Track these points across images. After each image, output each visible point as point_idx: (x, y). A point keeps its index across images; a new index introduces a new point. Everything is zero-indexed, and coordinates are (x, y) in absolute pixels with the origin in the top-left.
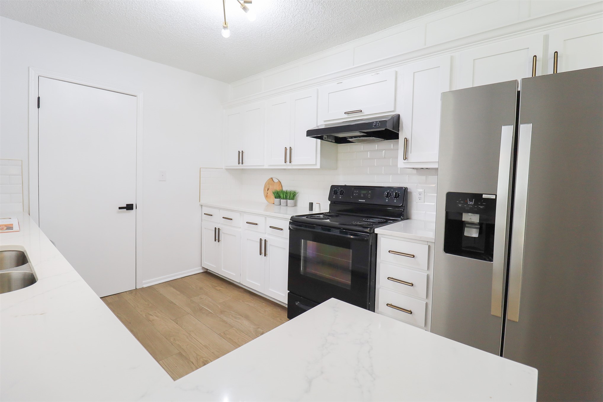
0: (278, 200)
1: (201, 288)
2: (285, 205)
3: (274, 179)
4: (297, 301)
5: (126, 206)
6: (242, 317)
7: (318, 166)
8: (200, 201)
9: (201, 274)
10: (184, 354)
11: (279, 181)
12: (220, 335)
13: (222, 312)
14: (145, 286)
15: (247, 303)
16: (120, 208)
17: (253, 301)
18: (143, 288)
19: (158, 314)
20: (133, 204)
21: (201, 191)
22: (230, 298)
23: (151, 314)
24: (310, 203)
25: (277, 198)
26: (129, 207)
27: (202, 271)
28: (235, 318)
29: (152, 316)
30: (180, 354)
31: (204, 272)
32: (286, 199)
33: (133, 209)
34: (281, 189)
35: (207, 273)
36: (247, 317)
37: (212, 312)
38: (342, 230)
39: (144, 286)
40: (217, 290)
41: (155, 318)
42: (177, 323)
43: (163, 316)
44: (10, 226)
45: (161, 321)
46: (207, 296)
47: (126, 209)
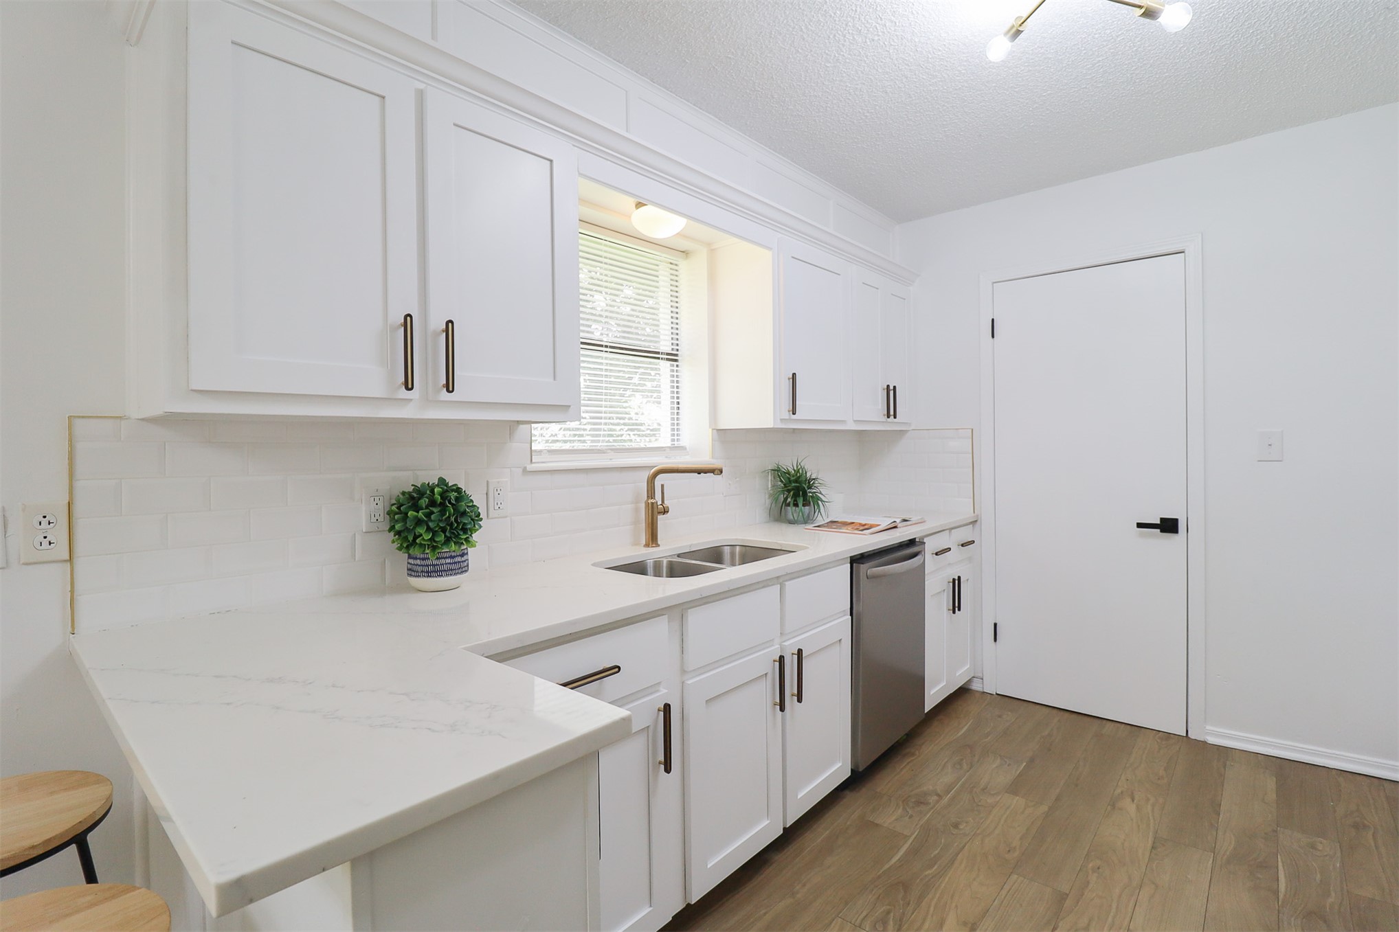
1: (1359, 826)
5: (1159, 522)
10: (1068, 903)
13: (1313, 915)
14: (1211, 740)
16: (1141, 526)
18: (1205, 743)
19: (1149, 807)
20: (1176, 519)
23: (1136, 798)
26: (1169, 526)
29: (1133, 801)
30: (1062, 897)
33: (1176, 532)
37: (1281, 897)
39: (1207, 737)
41: (1131, 808)
42: (1153, 847)
43: (1150, 815)
44: (871, 527)
45: (1132, 820)
46: (1339, 854)
47: (1159, 530)
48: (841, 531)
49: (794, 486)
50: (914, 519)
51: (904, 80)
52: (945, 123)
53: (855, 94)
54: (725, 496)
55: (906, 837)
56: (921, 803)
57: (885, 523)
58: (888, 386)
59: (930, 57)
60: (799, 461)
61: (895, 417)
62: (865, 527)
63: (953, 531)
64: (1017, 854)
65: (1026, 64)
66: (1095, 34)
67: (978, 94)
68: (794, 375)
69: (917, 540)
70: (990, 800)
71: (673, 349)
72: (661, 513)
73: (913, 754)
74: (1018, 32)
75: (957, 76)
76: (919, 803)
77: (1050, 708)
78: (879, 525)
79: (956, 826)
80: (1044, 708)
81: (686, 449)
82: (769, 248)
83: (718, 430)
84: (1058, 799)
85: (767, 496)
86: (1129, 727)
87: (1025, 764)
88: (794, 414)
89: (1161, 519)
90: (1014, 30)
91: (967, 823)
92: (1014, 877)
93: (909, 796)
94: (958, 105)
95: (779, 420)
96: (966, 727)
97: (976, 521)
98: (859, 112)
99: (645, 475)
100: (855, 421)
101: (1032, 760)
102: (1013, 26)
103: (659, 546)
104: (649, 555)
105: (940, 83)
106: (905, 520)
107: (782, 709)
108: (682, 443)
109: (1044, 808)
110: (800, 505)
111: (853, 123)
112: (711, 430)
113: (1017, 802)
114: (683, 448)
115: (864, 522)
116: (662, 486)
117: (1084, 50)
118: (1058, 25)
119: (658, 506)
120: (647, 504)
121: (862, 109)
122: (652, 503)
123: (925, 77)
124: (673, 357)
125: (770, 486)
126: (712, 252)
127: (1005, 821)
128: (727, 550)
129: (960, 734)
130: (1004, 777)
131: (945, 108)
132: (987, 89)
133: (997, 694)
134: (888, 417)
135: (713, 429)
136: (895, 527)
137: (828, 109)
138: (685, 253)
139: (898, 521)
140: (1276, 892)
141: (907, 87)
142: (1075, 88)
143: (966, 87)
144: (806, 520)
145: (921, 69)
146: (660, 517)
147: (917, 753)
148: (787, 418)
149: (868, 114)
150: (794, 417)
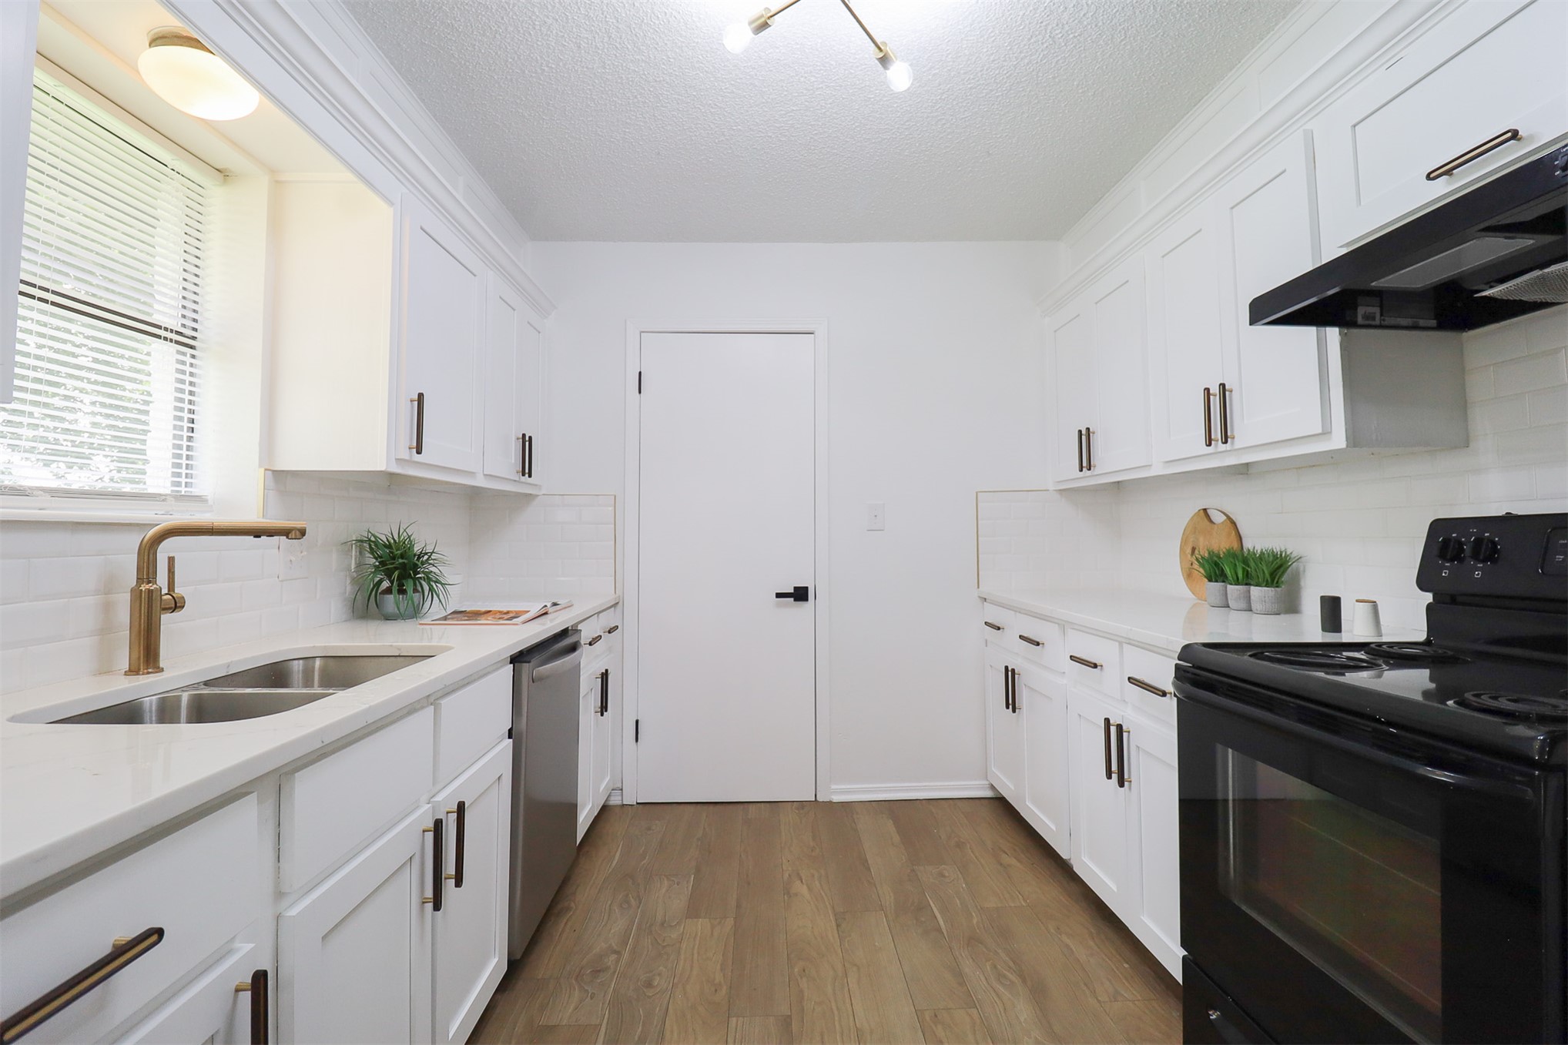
0: (1216, 586)
1: (960, 845)
2: (1243, 605)
3: (1212, 513)
4: (1216, 1010)
5: (792, 591)
6: (1024, 981)
7: (1338, 440)
8: (978, 587)
9: (986, 801)
10: (795, 1027)
11: (1229, 518)
12: (919, 1013)
13: (972, 940)
14: (836, 798)
15: (1068, 941)
16: (779, 595)
17: (1091, 943)
18: (830, 802)
19: (817, 883)
20: (807, 588)
21: (980, 556)
22: (1024, 904)
23: (803, 878)
24: (1322, 597)
25: (1216, 581)
26: (800, 594)
27: (989, 794)
28: (1000, 977)
29: (802, 882)
30: (786, 1022)
31: (996, 798)
32: (1246, 584)
33: (807, 600)
34: (1236, 545)
35: (1002, 806)
36: (1038, 993)
37: (945, 933)
38: (1378, 726)
39: (832, 797)
40: (1001, 864)
41: (804, 890)
42: (838, 926)
43: (821, 892)
44: (517, 615)
45: (809, 903)
46: (960, 876)
47: (792, 599)
48: (479, 622)
49: (400, 564)
50: (562, 602)
51: (606, 39)
52: (628, 121)
53: (540, 30)
54: (282, 581)
55: (598, 1027)
56: (599, 971)
57: (535, 609)
58: (524, 435)
59: (645, 21)
60: (403, 527)
61: (530, 476)
62: (510, 616)
63: (601, 615)
64: (724, 991)
65: (733, 82)
66: (802, 77)
67: (675, 98)
68: (421, 396)
69: (570, 628)
70: (674, 935)
71: (184, 326)
72: (170, 608)
73: (568, 909)
74: (765, 26)
75: (664, 64)
76: (597, 972)
77: (694, 805)
78: (528, 611)
79: (649, 984)
80: (688, 806)
81: (207, 501)
82: (391, 203)
83: (274, 471)
84: (738, 906)
85: (348, 581)
86: (768, 805)
87: (693, 876)
88: (419, 452)
89: (795, 588)
90: (763, 20)
91: (659, 974)
92: (733, 1020)
93: (582, 968)
94: (650, 103)
95: (394, 460)
96: (618, 854)
97: (618, 603)
98: (537, 61)
99: (134, 541)
100: (485, 475)
101: (698, 870)
102: (762, 16)
103: (162, 670)
104: (147, 688)
105: (643, 65)
106: (555, 604)
107: (437, 906)
108: (194, 491)
109: (730, 922)
110: (410, 591)
111: (524, 72)
112: (263, 470)
113: (701, 925)
114: (199, 499)
115: (505, 610)
116: (171, 560)
117: (786, 91)
118: (777, 48)
119: (161, 596)
120: (136, 594)
121: (541, 57)
122: (150, 592)
123: (630, 47)
124: (185, 341)
125: (353, 566)
126: (278, 185)
127: (698, 953)
128: (297, 666)
129: (615, 862)
130: (678, 902)
131: (636, 100)
132: (686, 95)
133: (638, 803)
134: (523, 475)
135: (266, 470)
136: (546, 613)
137: (497, 36)
138: (223, 174)
139: (549, 605)
140: (939, 930)
141: (606, 50)
142: (763, 133)
143: (667, 83)
144: (415, 613)
145: (630, 33)
146: (166, 618)
147: (572, 905)
148: (407, 458)
149: (546, 69)
150: (417, 458)
